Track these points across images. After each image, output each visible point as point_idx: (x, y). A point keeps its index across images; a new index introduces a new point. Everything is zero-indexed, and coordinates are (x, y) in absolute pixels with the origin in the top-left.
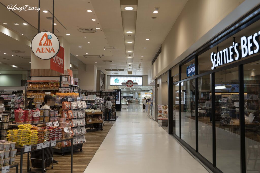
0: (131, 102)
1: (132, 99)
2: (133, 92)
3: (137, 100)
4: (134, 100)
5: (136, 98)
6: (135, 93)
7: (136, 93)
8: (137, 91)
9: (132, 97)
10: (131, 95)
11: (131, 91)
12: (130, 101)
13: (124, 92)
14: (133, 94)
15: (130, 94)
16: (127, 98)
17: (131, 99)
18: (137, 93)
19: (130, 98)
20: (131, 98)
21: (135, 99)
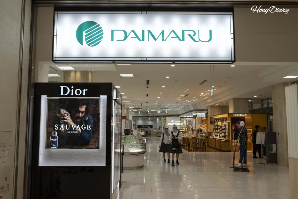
0: (150, 135)
1: (151, 129)
2: (153, 117)
3: (159, 131)
4: (155, 131)
5: (158, 128)
6: (156, 120)
7: (158, 119)
8: (159, 116)
9: (151, 126)
10: (150, 123)
11: (149, 116)
12: (148, 132)
13: (138, 118)
14: (152, 121)
15: (148, 121)
16: (143, 127)
17: (149, 129)
18: (160, 119)
19: (147, 127)
20: (149, 127)
21: (156, 129)
